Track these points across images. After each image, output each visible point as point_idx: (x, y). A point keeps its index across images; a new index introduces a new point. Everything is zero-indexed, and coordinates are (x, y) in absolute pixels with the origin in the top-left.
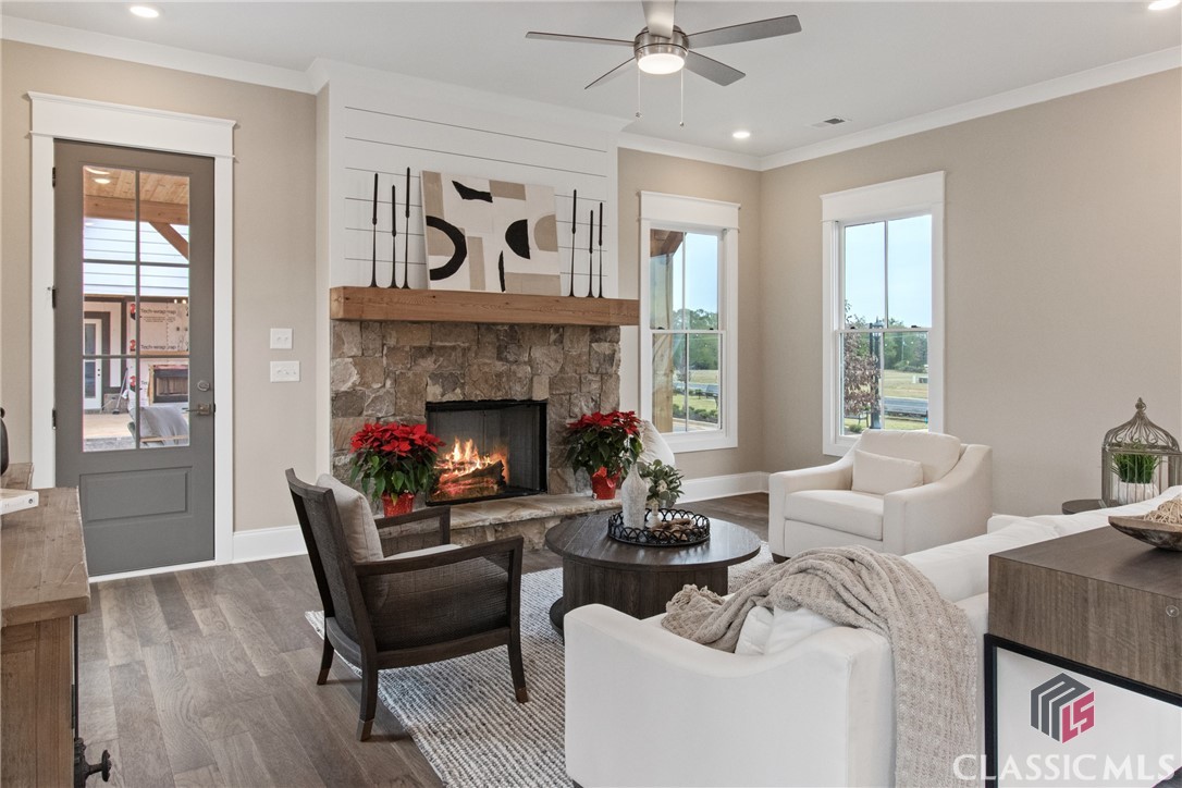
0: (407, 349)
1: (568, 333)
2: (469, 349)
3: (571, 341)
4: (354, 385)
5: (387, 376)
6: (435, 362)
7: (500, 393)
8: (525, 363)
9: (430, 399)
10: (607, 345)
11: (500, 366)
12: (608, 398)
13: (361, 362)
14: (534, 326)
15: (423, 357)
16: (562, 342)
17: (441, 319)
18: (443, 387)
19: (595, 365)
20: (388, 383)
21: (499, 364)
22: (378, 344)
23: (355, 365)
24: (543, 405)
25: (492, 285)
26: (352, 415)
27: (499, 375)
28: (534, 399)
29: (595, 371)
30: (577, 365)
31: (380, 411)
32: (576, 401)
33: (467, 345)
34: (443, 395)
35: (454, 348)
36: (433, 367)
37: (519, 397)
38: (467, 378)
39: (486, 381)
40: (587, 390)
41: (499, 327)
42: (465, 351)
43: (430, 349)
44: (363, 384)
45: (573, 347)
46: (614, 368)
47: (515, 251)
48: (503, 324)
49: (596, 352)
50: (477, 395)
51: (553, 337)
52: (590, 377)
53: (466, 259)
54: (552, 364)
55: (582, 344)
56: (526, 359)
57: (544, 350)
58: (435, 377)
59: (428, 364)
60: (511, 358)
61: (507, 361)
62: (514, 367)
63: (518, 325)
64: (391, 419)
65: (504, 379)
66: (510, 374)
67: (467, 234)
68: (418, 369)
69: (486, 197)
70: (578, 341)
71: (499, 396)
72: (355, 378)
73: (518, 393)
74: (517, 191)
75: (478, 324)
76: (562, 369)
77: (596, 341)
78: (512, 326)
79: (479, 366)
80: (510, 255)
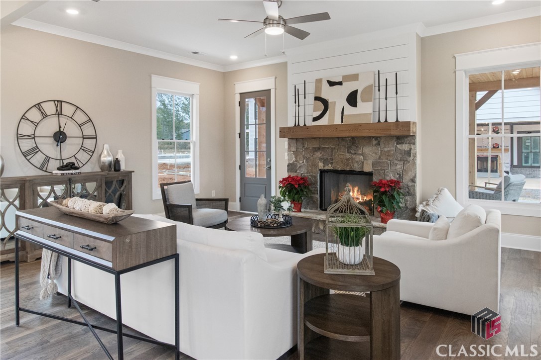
0: (311, 148)
1: (382, 140)
2: (334, 148)
3: (385, 144)
4: (294, 161)
5: (304, 158)
6: (321, 153)
7: (348, 167)
8: (360, 154)
9: (320, 168)
10: (407, 145)
11: (348, 156)
12: (407, 173)
13: (296, 153)
14: (364, 138)
15: (316, 151)
16: (379, 145)
17: (323, 137)
18: (324, 163)
19: (399, 156)
20: (305, 161)
21: (348, 154)
22: (301, 147)
23: (294, 154)
24: (370, 174)
25: (337, 121)
26: (293, 172)
27: (348, 160)
28: (364, 171)
29: (399, 159)
30: (388, 156)
31: (302, 171)
32: (388, 174)
33: (334, 147)
34: (324, 167)
35: (328, 148)
36: (320, 155)
37: (358, 170)
38: (334, 160)
39: (342, 162)
40: (394, 168)
41: (347, 139)
42: (333, 149)
43: (319, 149)
44: (296, 161)
45: (385, 147)
46: (412, 158)
47: (349, 104)
48: (348, 137)
49: (400, 149)
50: (339, 167)
51: (374, 142)
52: (396, 162)
53: (328, 111)
54: (374, 155)
55: (390, 146)
56: (361, 153)
57: (370, 148)
58: (320, 159)
59: (318, 154)
60: (353, 152)
61: (351, 153)
62: (355, 156)
63: (356, 137)
64: (306, 175)
65: (350, 161)
66: (352, 159)
67: (329, 101)
68: (315, 156)
69: (340, 83)
70: (389, 144)
71: (348, 169)
72: (294, 159)
73: (357, 168)
74: (355, 77)
75: (338, 138)
76: (380, 158)
77: (400, 144)
78: (353, 138)
79: (338, 155)
80: (347, 107)
